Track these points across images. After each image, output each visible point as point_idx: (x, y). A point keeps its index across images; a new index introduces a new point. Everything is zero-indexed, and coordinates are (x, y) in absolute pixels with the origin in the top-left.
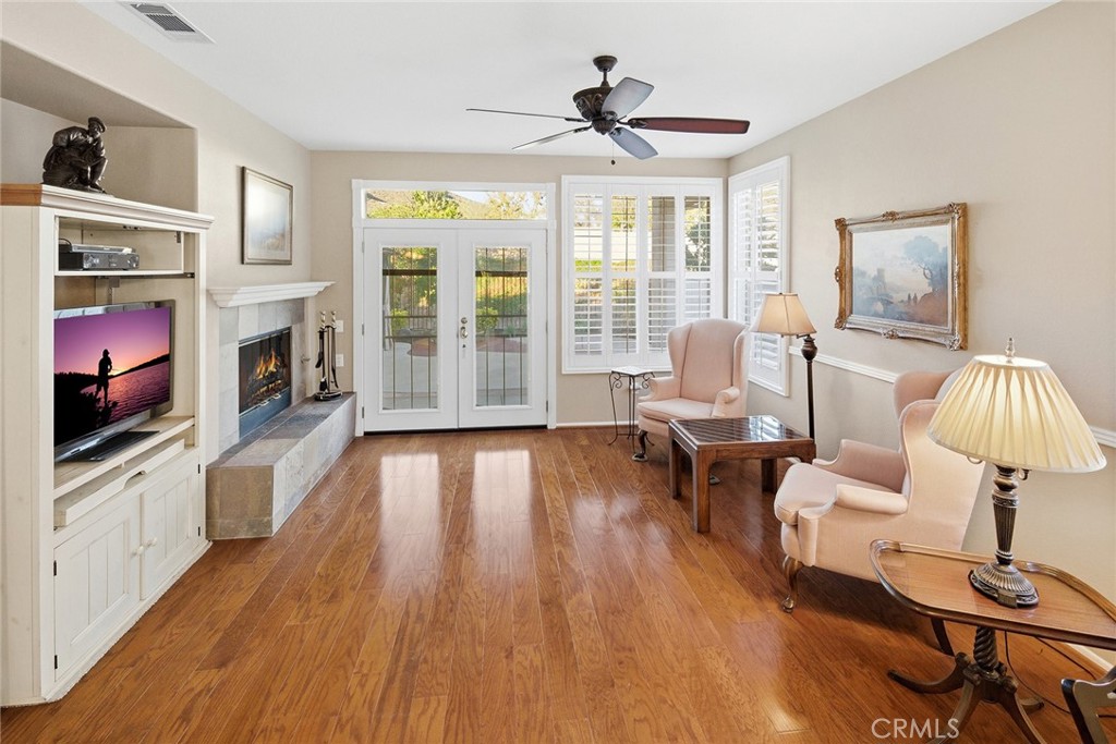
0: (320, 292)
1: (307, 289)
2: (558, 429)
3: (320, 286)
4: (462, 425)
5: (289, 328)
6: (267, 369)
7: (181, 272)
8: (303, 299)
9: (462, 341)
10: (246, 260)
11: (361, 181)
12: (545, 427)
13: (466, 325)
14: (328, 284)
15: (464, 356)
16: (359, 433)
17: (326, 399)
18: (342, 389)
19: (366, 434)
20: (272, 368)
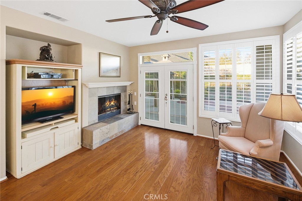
0: (130, 84)
1: (127, 84)
2: (197, 136)
3: (130, 83)
4: (166, 128)
5: (120, 94)
6: (110, 104)
7: (74, 79)
8: (126, 86)
9: (166, 101)
10: (101, 76)
11: (140, 54)
12: (193, 134)
13: (167, 96)
14: (132, 82)
15: (166, 106)
16: (140, 124)
17: (129, 113)
18: (135, 111)
19: (141, 124)
20: (112, 103)
